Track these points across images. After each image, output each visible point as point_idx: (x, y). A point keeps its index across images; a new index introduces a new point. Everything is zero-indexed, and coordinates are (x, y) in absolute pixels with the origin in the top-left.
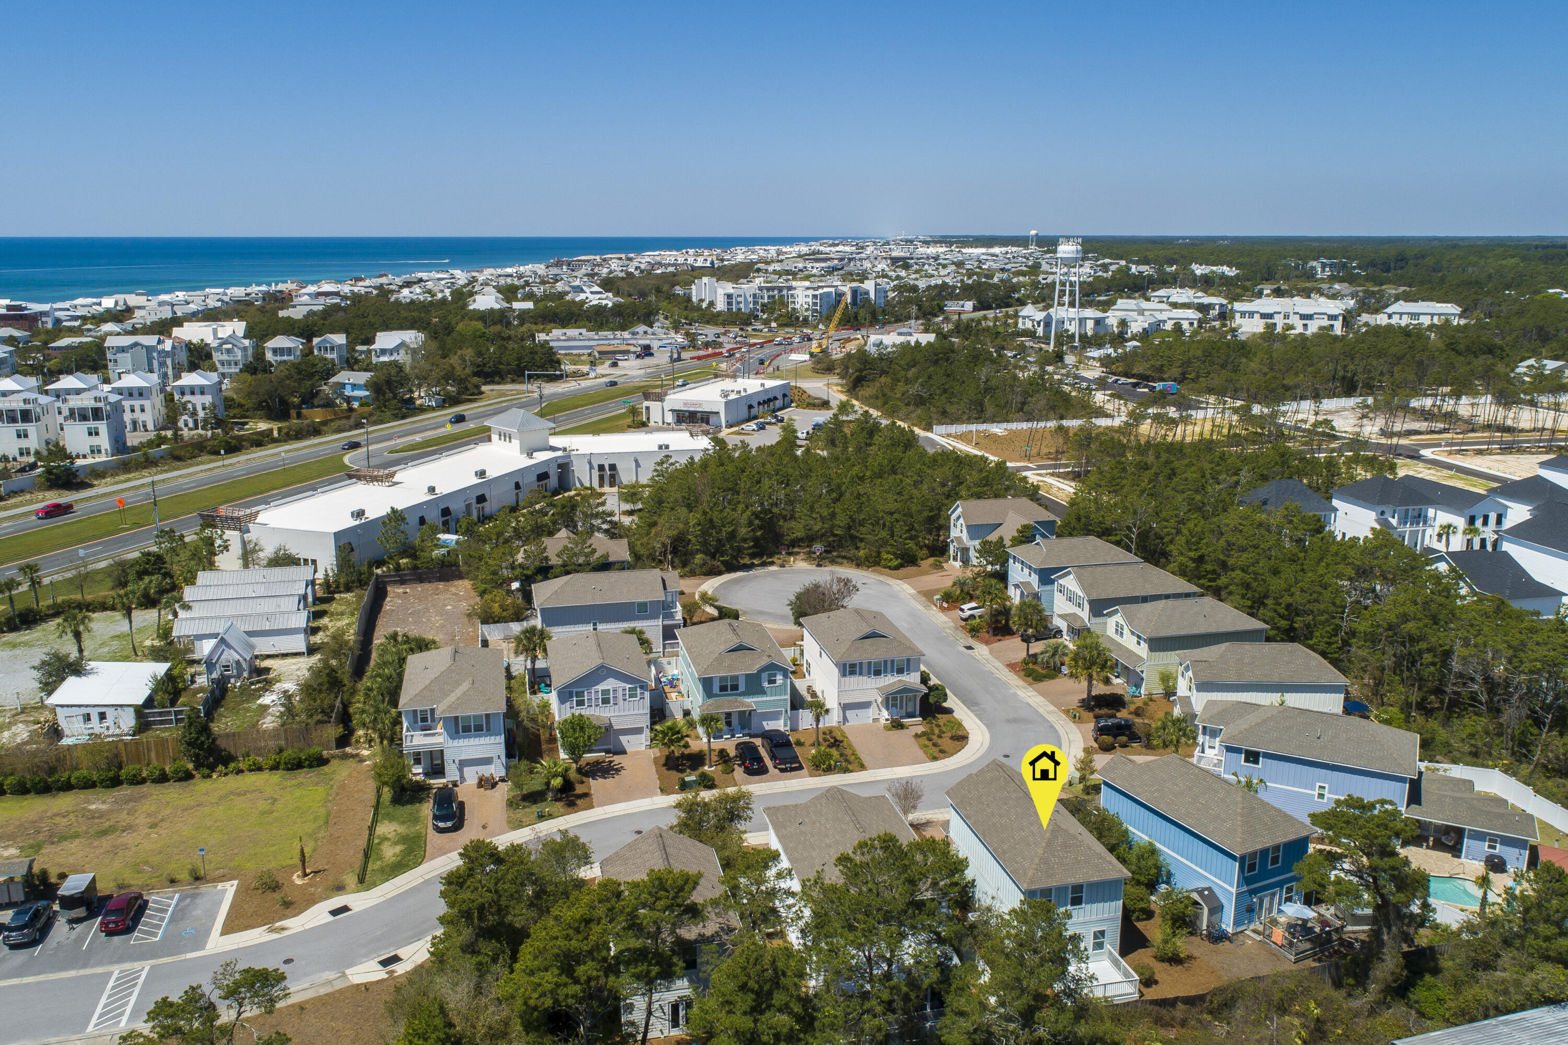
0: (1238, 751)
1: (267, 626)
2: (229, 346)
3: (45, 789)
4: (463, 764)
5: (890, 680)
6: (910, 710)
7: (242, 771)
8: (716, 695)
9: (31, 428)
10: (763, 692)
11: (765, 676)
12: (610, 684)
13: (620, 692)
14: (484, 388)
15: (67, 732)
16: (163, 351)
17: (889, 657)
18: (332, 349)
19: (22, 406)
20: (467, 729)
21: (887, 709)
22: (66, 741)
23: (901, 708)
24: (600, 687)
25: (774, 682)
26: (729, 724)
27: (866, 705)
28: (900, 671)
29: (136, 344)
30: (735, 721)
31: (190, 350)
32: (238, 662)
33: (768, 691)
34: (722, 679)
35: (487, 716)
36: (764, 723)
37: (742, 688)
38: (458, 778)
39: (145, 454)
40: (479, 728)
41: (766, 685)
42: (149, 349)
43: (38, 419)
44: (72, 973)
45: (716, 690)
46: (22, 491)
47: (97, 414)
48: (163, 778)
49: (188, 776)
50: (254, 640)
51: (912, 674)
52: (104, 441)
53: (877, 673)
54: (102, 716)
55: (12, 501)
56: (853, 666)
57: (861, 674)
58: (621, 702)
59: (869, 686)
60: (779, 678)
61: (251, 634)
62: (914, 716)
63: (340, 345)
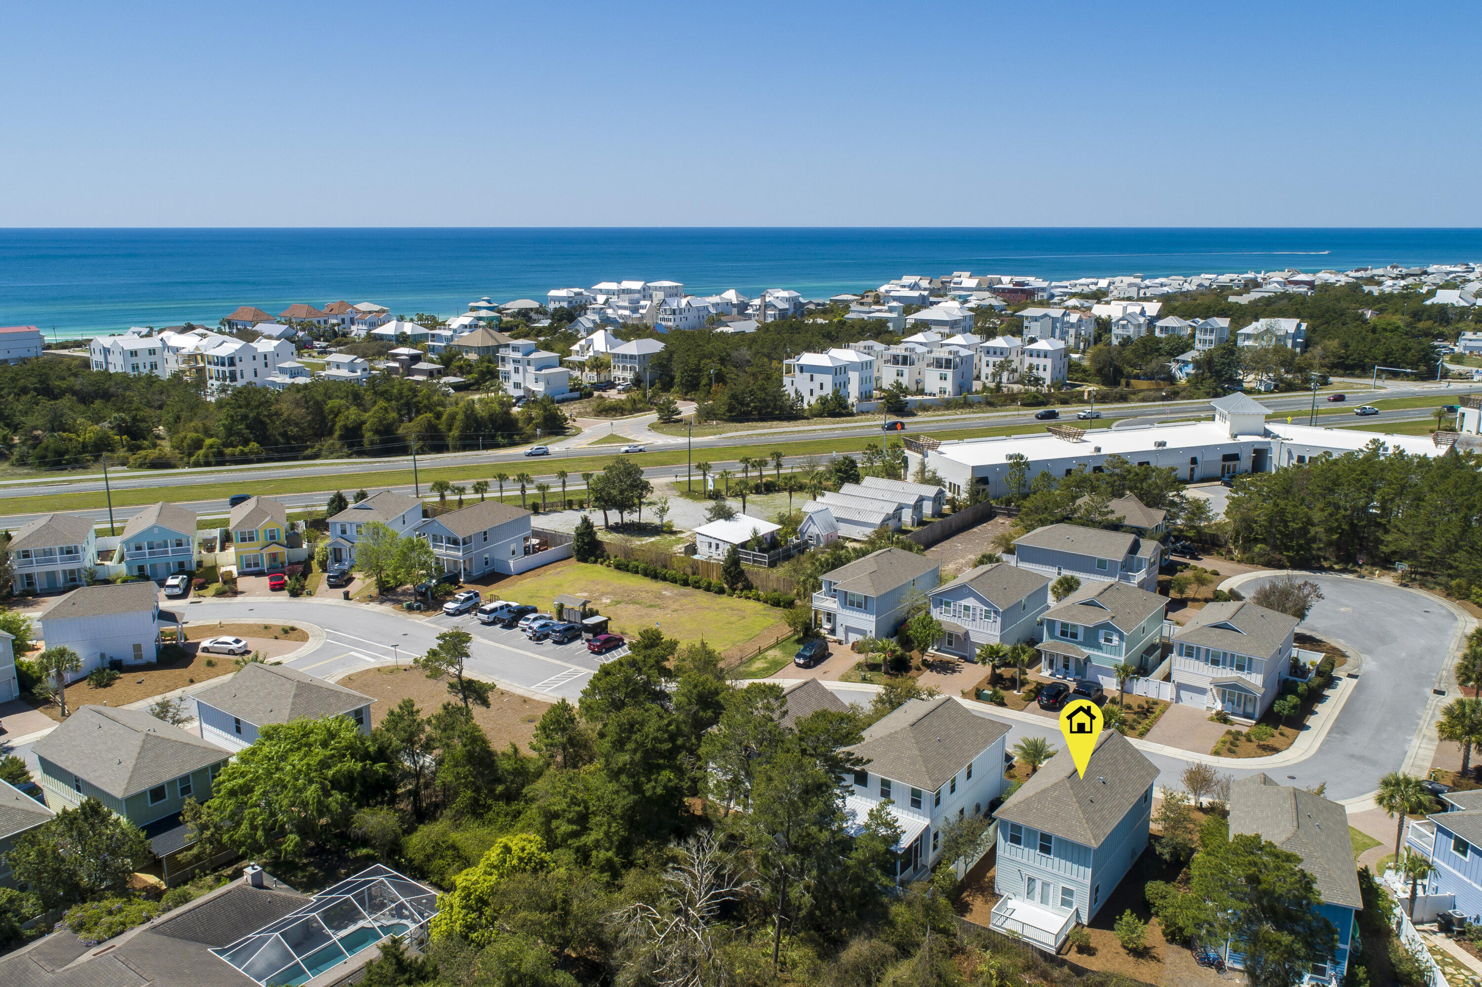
0: (1449, 834)
1: (857, 518)
2: (1125, 322)
3: (655, 576)
4: (848, 630)
5: (1228, 674)
6: (1249, 709)
7: (749, 598)
8: (1057, 638)
9: (906, 369)
10: (1099, 647)
11: (1102, 633)
12: (970, 602)
13: (978, 612)
14: (1331, 379)
15: (699, 551)
16: (1068, 322)
17: (1229, 651)
18: (1212, 331)
19: (904, 353)
20: (852, 604)
21: (1223, 702)
22: (696, 557)
23: (1239, 705)
24: (964, 602)
25: (1110, 641)
26: (1066, 667)
27: (1202, 691)
28: (1240, 668)
29: (1046, 315)
30: (1072, 665)
31: (1098, 324)
32: (818, 535)
33: (1104, 648)
34: (1064, 625)
35: (866, 597)
36: (1100, 677)
37: (1081, 638)
38: (843, 639)
39: (965, 397)
40: (859, 605)
41: (1102, 641)
42: (1055, 320)
43: (912, 363)
44: (559, 662)
45: (1058, 633)
46: (868, 412)
47: (948, 364)
48: (708, 589)
49: (721, 591)
50: (841, 525)
51: (1254, 675)
52: (949, 385)
53: (1215, 662)
54: (717, 546)
55: (859, 417)
56: (1190, 648)
57: (1197, 658)
58: (978, 620)
59: (1205, 673)
60: (1115, 639)
61: (838, 520)
62: (1251, 718)
63: (1222, 328)
